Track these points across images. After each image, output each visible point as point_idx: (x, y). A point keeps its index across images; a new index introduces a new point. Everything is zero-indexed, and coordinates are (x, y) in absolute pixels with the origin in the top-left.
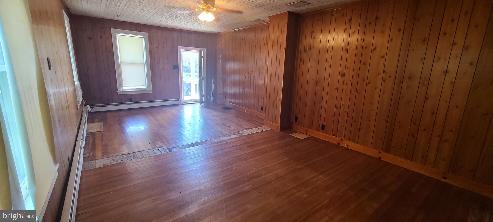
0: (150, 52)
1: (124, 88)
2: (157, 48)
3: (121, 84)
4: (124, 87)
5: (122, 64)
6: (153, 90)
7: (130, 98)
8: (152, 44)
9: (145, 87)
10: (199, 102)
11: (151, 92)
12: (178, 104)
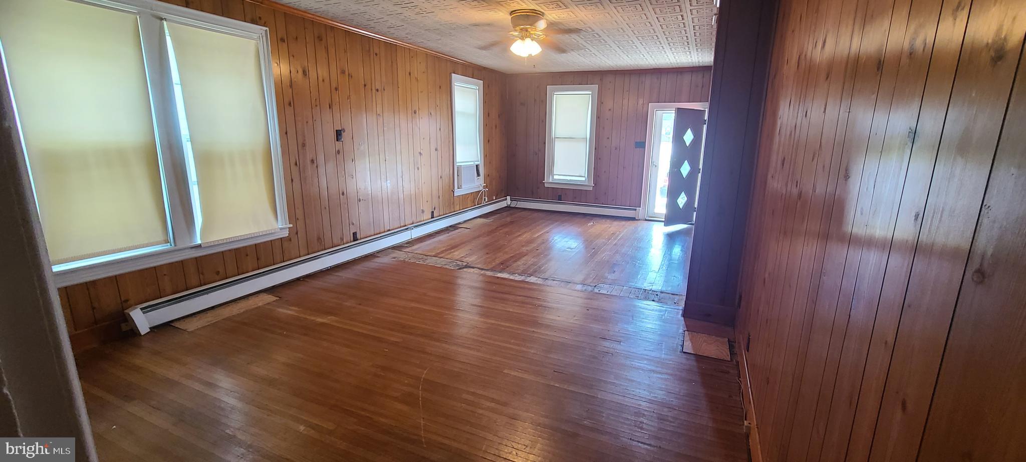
0: (598, 117)
1: (556, 177)
2: (610, 110)
3: (551, 172)
4: (554, 176)
5: (556, 139)
6: (595, 185)
7: (559, 194)
8: (602, 103)
9: (583, 179)
10: (664, 220)
11: (591, 189)
12: (634, 217)
